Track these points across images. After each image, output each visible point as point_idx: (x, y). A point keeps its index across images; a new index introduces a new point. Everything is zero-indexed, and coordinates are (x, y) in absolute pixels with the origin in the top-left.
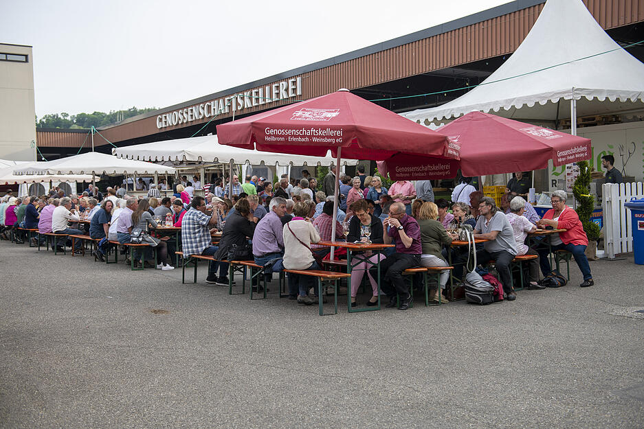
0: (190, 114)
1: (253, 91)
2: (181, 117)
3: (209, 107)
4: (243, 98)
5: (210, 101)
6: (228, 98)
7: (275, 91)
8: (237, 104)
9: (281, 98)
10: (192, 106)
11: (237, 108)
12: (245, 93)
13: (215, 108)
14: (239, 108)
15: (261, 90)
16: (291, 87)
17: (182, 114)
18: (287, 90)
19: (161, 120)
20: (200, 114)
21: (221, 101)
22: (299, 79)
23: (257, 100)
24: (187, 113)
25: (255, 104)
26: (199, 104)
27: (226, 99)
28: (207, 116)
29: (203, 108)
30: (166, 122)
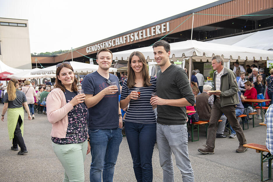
0: (104, 45)
1: (140, 32)
2: (99, 47)
3: (114, 41)
4: (133, 36)
5: (115, 38)
6: (125, 36)
7: (153, 31)
8: (130, 39)
9: (157, 34)
10: (105, 41)
11: (130, 40)
12: (135, 33)
13: (118, 41)
14: (132, 41)
15: (144, 31)
16: (163, 28)
17: (100, 46)
18: (160, 30)
19: (88, 49)
20: (109, 45)
21: (121, 38)
22: (168, 23)
23: (142, 36)
24: (102, 45)
25: (140, 38)
26: (109, 40)
27: (124, 37)
28: (113, 45)
29: (111, 42)
30: (91, 50)
